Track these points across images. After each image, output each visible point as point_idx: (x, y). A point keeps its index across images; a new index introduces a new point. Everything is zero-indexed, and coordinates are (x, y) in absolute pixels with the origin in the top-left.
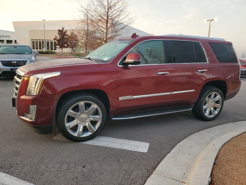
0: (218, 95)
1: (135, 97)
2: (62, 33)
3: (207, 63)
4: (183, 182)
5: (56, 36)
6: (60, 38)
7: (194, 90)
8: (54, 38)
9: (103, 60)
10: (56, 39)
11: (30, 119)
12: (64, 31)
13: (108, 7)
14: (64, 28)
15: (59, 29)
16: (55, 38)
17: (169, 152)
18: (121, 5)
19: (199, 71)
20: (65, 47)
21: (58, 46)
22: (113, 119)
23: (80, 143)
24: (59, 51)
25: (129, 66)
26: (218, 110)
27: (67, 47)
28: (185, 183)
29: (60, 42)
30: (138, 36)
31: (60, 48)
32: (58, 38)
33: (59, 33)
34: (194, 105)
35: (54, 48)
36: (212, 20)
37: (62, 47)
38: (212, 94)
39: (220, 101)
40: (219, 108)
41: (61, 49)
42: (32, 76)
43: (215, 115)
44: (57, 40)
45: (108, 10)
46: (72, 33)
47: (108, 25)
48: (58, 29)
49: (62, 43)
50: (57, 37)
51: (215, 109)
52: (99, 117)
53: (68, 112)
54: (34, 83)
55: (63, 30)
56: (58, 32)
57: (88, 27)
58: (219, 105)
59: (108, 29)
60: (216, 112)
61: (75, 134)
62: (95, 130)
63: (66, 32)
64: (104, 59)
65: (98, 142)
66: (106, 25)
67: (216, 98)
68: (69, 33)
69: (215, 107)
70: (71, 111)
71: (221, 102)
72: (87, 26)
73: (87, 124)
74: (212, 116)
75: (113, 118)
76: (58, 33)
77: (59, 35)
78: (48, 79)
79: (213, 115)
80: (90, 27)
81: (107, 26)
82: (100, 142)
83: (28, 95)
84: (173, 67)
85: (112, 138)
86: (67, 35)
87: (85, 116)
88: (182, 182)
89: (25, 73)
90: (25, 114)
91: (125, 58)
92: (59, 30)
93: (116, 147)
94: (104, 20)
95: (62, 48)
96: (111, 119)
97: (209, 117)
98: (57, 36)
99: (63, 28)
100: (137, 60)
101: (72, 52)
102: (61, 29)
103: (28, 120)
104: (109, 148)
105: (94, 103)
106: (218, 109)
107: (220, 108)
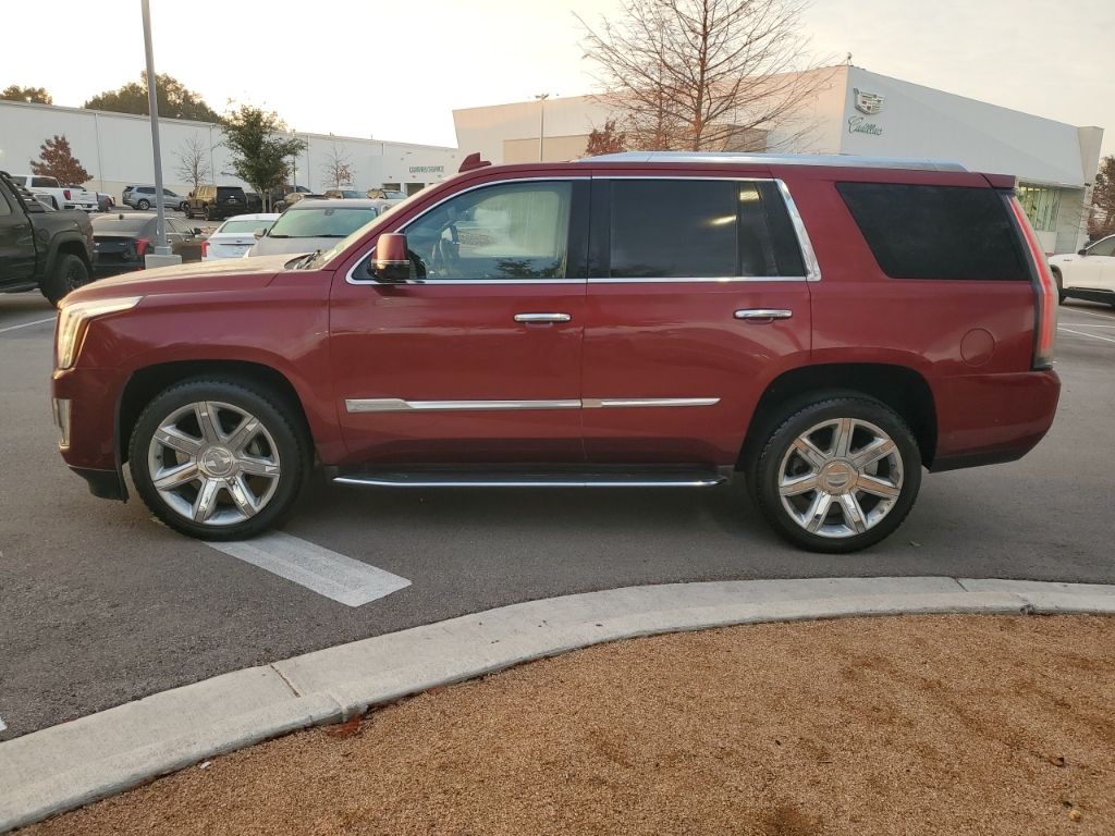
0: (880, 436)
1: (415, 405)
2: (603, 145)
3: (805, 279)
7: (717, 400)
14: (613, 124)
15: (595, 131)
19: (742, 313)
26: (885, 507)
33: (593, 147)
34: (731, 467)
38: (838, 425)
39: (890, 465)
40: (888, 499)
43: (861, 531)
48: (591, 132)
51: (868, 501)
52: (269, 463)
53: (158, 431)
55: (607, 135)
58: (890, 484)
60: (872, 519)
62: (258, 509)
67: (870, 447)
69: (863, 490)
71: (899, 469)
74: (844, 532)
76: (587, 149)
78: (96, 319)
79: (850, 527)
92: (594, 137)
96: (330, 481)
97: (820, 533)
99: (610, 123)
102: (602, 130)
105: (247, 413)
106: (886, 502)
107: (894, 502)
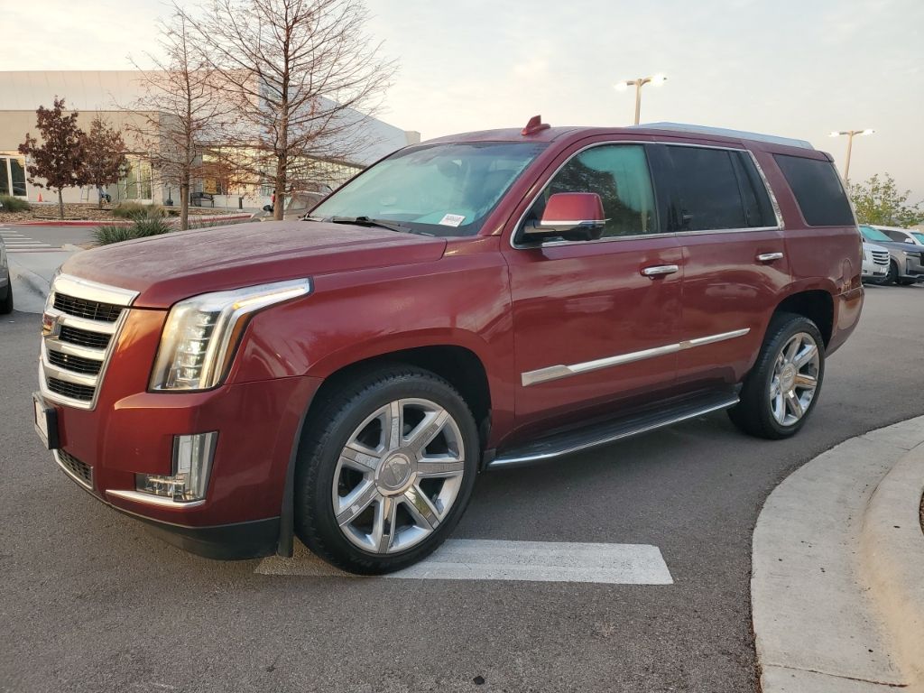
0: (810, 343)
1: (575, 368)
2: (53, 121)
3: (776, 228)
4: (895, 685)
5: (28, 135)
6: (50, 145)
7: (749, 329)
8: (21, 145)
9: (441, 223)
10: (30, 150)
11: (177, 498)
12: (64, 115)
13: (286, 20)
14: (62, 101)
15: (42, 107)
16: (24, 143)
17: (750, 573)
18: (339, 12)
19: (762, 258)
20: (72, 182)
21: (39, 176)
22: (495, 462)
23: (387, 577)
24: (40, 200)
25: (544, 244)
26: (809, 395)
27: (81, 182)
28: (901, 686)
29: (48, 163)
30: (547, 127)
31: (52, 187)
32: (41, 143)
33: (44, 123)
34: (742, 384)
35: (14, 185)
36: (645, 82)
37: (58, 180)
38: (795, 339)
39: (812, 365)
40: (811, 389)
41: (57, 189)
42: (183, 302)
43: (801, 416)
44: (36, 153)
45: (289, 29)
46: (98, 124)
47: (289, 90)
48: (38, 108)
49: (57, 163)
50: (34, 141)
51: (799, 391)
52: (453, 460)
53: (345, 448)
54: (200, 334)
55: (58, 113)
56: (35, 119)
57: (189, 100)
58: (812, 378)
59: (290, 110)
60: (804, 405)
61: (369, 542)
62: (441, 517)
63: (73, 121)
64: (444, 222)
65: (461, 566)
66: (282, 92)
67: (804, 352)
68: (84, 125)
69: (799, 385)
70: (355, 446)
71: (817, 367)
72: (187, 96)
73: (410, 495)
74: (793, 420)
75: (492, 461)
76: (37, 124)
77: (42, 130)
78: (260, 315)
79: (795, 415)
80: (199, 100)
81: (285, 96)
82: (470, 565)
83: (159, 388)
84: (689, 247)
85: (504, 543)
86: (80, 133)
87: (402, 462)
88: (890, 685)
89: (137, 293)
90: (140, 475)
91: (534, 216)
92: (42, 113)
93: (544, 577)
94: (272, 73)
95: (61, 187)
96: (487, 465)
97: (785, 424)
98: (32, 137)
99: (59, 101)
100: (591, 222)
101: (100, 202)
102: (51, 108)
103: (168, 502)
104: (522, 582)
105: (437, 405)
106: (809, 392)
107: (814, 390)
